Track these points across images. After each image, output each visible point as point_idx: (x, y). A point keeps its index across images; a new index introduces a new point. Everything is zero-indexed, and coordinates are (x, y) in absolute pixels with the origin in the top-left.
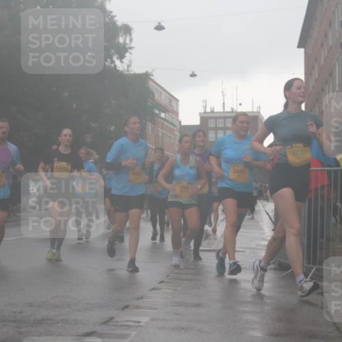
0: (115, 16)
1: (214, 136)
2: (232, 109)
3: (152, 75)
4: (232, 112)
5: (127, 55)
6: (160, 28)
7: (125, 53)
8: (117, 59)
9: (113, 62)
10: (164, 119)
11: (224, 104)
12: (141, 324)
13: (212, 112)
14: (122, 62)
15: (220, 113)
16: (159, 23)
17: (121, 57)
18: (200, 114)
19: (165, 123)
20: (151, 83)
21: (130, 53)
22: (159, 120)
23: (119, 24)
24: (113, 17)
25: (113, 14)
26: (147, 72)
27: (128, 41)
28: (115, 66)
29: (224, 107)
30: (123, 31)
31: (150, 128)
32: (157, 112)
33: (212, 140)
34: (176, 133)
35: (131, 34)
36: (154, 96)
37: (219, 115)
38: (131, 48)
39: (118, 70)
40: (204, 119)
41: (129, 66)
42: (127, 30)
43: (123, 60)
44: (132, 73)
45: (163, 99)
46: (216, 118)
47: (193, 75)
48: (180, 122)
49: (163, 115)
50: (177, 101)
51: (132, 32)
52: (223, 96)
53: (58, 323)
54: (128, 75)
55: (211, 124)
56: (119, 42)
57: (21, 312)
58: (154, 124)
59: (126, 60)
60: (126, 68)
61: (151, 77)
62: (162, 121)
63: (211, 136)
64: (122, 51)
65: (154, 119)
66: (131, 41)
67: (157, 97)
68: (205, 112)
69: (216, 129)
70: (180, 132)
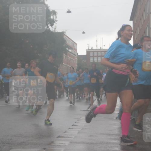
0: (49, 7)
1: (93, 60)
2: (101, 48)
3: (65, 33)
4: (101, 49)
5: (55, 24)
6: (69, 12)
7: (54, 23)
8: (50, 26)
9: (48, 27)
10: (71, 52)
11: (97, 45)
12: (66, 145)
13: (92, 49)
14: (52, 27)
15: (95, 49)
16: (69, 10)
17: (52, 25)
18: (86, 50)
19: (71, 54)
20: (65, 36)
21: (56, 23)
22: (69, 53)
23: (51, 10)
24: (48, 7)
25: (48, 6)
26: (63, 32)
27: (55, 18)
28: (49, 29)
29: (97, 47)
30: (52, 14)
31: (64, 56)
32: (68, 49)
33: (92, 61)
34: (76, 58)
35: (56, 15)
36: (66, 42)
37: (95, 50)
38: (56, 21)
39: (51, 31)
40: (88, 52)
41: (55, 29)
42: (54, 13)
43: (53, 26)
44: (57, 32)
45: (70, 44)
46: (94, 52)
47: (84, 33)
48: (78, 54)
49: (70, 50)
50: (77, 44)
51: (57, 14)
52: (97, 42)
53: (28, 144)
54: (55, 33)
55: (91, 54)
56: (51, 18)
57: (11, 139)
58: (66, 54)
59: (54, 26)
60: (54, 30)
61: (65, 34)
62: (70, 53)
63: (92, 60)
64: (52, 22)
65: (66, 52)
66: (56, 18)
67: (67, 42)
68: (89, 49)
69: (93, 57)
70: (78, 58)
